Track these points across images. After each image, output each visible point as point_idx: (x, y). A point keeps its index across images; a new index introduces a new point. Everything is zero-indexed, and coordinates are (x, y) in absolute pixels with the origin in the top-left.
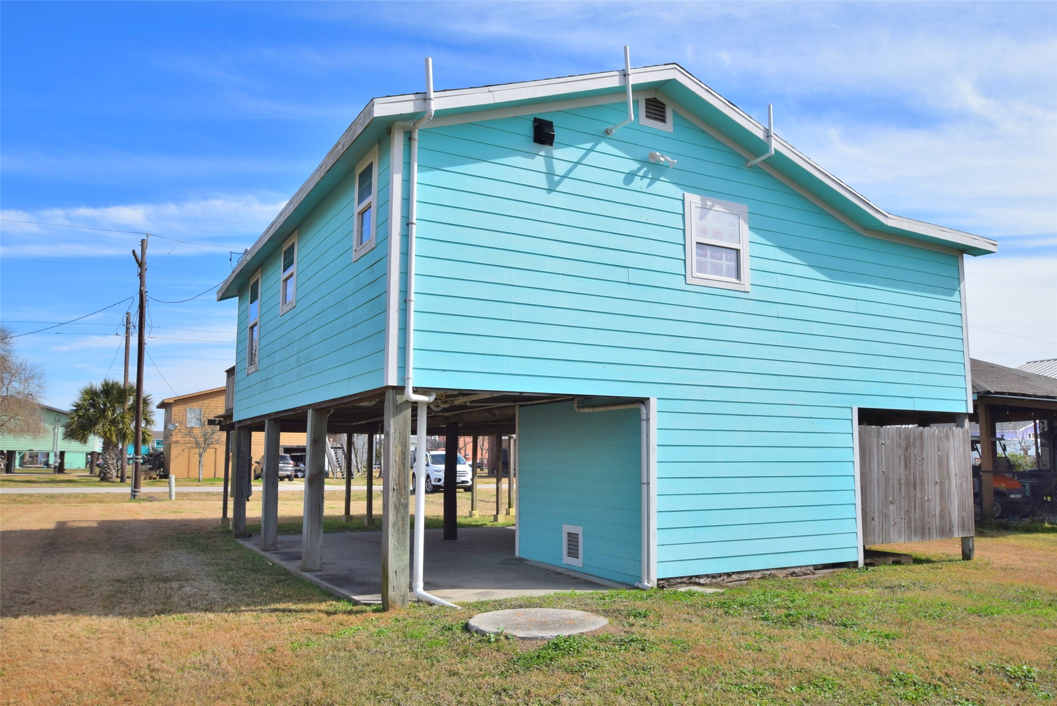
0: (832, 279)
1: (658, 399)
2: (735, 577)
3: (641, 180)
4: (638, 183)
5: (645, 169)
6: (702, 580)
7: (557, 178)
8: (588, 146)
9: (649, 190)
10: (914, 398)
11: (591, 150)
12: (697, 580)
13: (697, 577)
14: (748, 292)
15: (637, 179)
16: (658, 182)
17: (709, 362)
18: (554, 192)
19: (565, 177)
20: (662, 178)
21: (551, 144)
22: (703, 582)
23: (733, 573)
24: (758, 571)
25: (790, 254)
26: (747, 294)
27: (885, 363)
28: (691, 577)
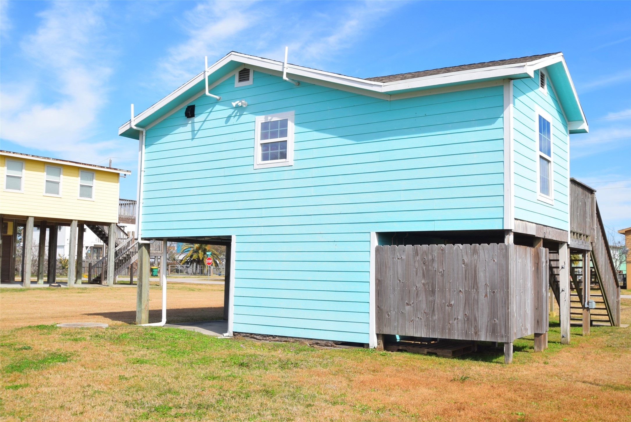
0: (358, 141)
1: (236, 235)
2: (277, 338)
3: (234, 118)
4: (233, 120)
5: (236, 111)
6: (257, 336)
7: (196, 132)
8: (209, 110)
9: (238, 122)
10: (434, 220)
11: (211, 112)
12: (255, 336)
13: (255, 334)
14: (292, 166)
15: (232, 118)
16: (243, 116)
17: (264, 212)
18: (194, 139)
19: (199, 130)
20: (245, 113)
21: (194, 116)
22: (258, 338)
23: (276, 336)
24: (292, 337)
25: (324, 133)
26: (291, 167)
27: (403, 195)
28: (252, 334)
